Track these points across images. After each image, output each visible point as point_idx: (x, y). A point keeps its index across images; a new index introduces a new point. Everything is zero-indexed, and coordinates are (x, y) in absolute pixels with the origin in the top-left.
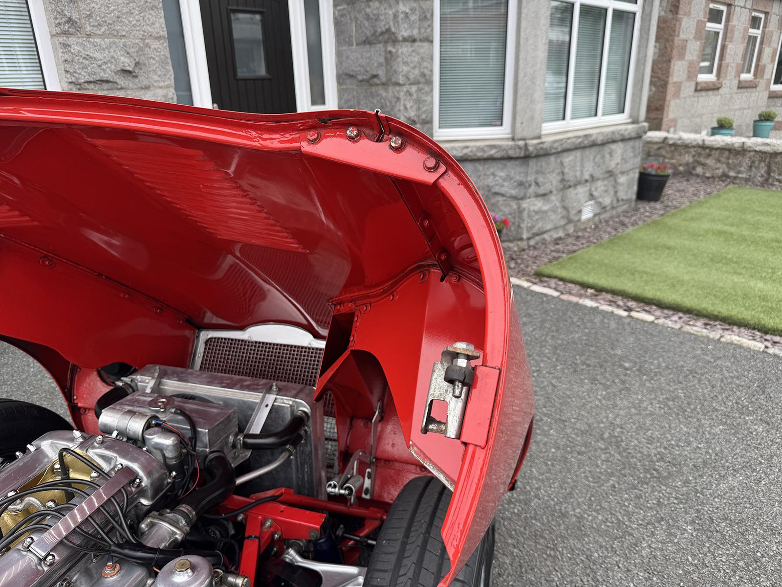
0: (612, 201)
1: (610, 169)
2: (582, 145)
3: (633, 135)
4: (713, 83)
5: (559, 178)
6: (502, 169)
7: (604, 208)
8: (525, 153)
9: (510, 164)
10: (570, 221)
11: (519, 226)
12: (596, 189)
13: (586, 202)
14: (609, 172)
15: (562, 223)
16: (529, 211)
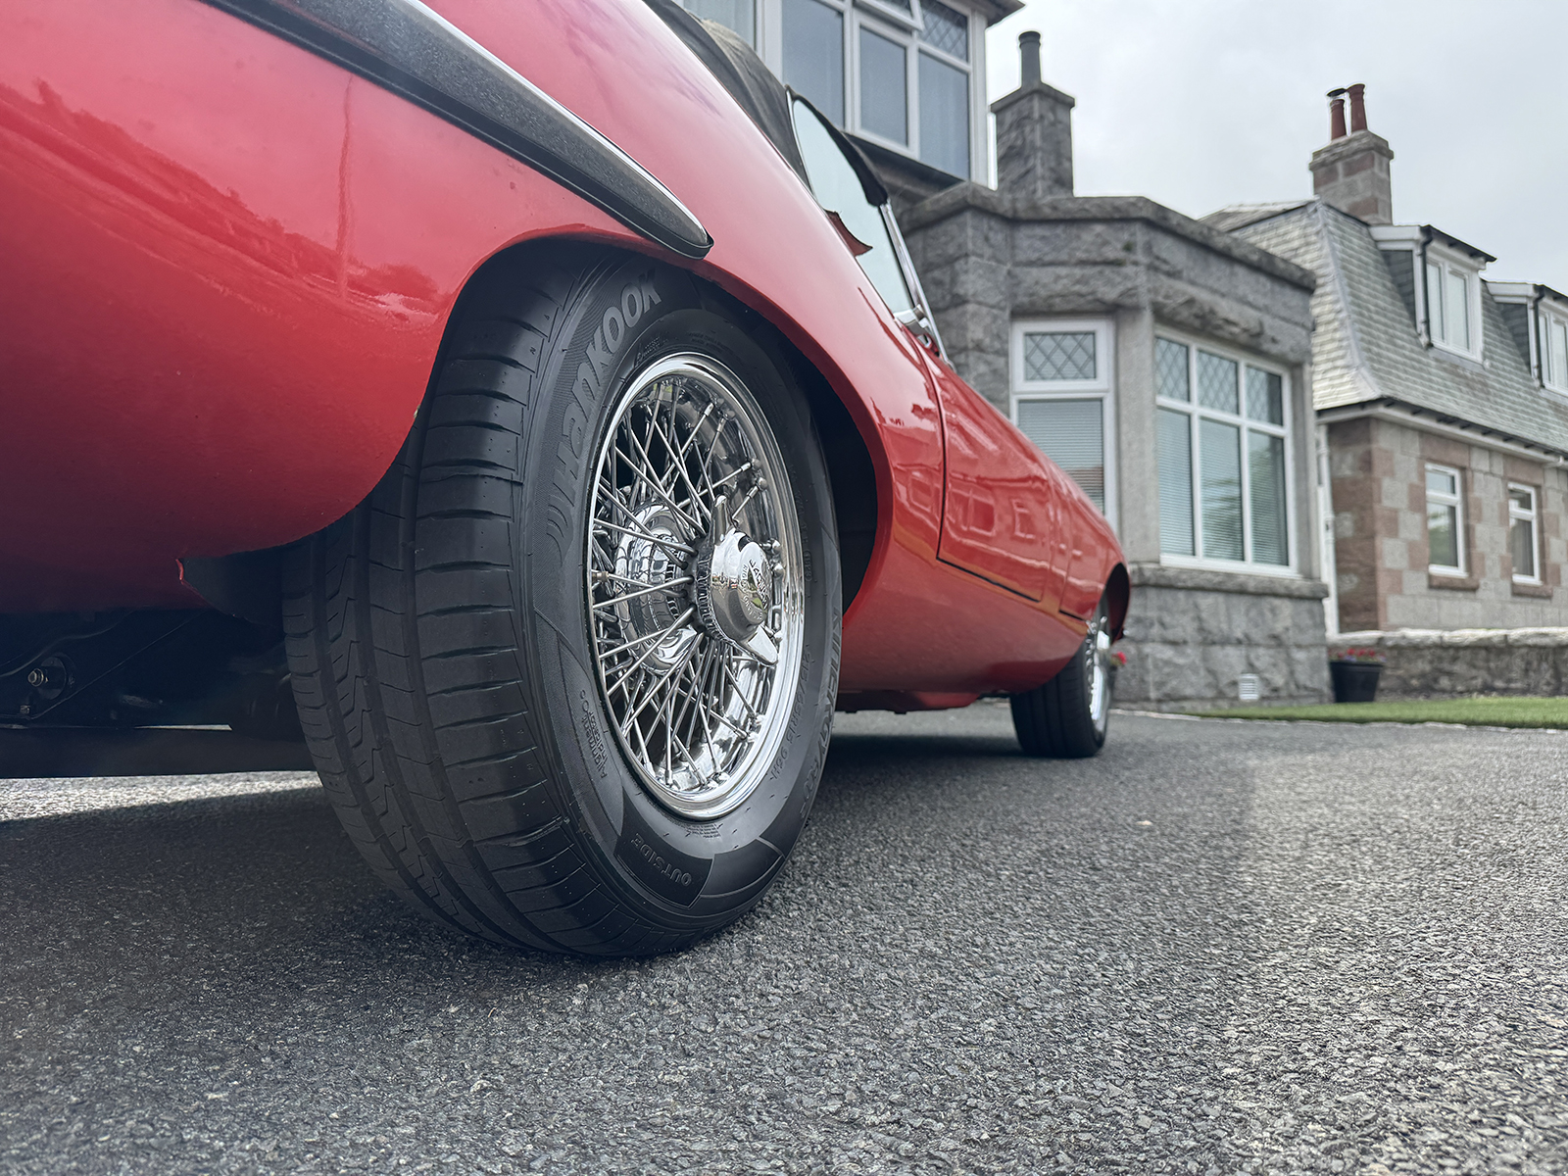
0: (1287, 684)
1: (1275, 633)
2: (1224, 587)
3: (1306, 592)
4: (1462, 580)
5: (1196, 625)
7: (1276, 690)
10: (1221, 695)
11: (1143, 681)
12: (1258, 658)
13: (1243, 673)
14: (1275, 637)
15: (1210, 693)
16: (1155, 660)
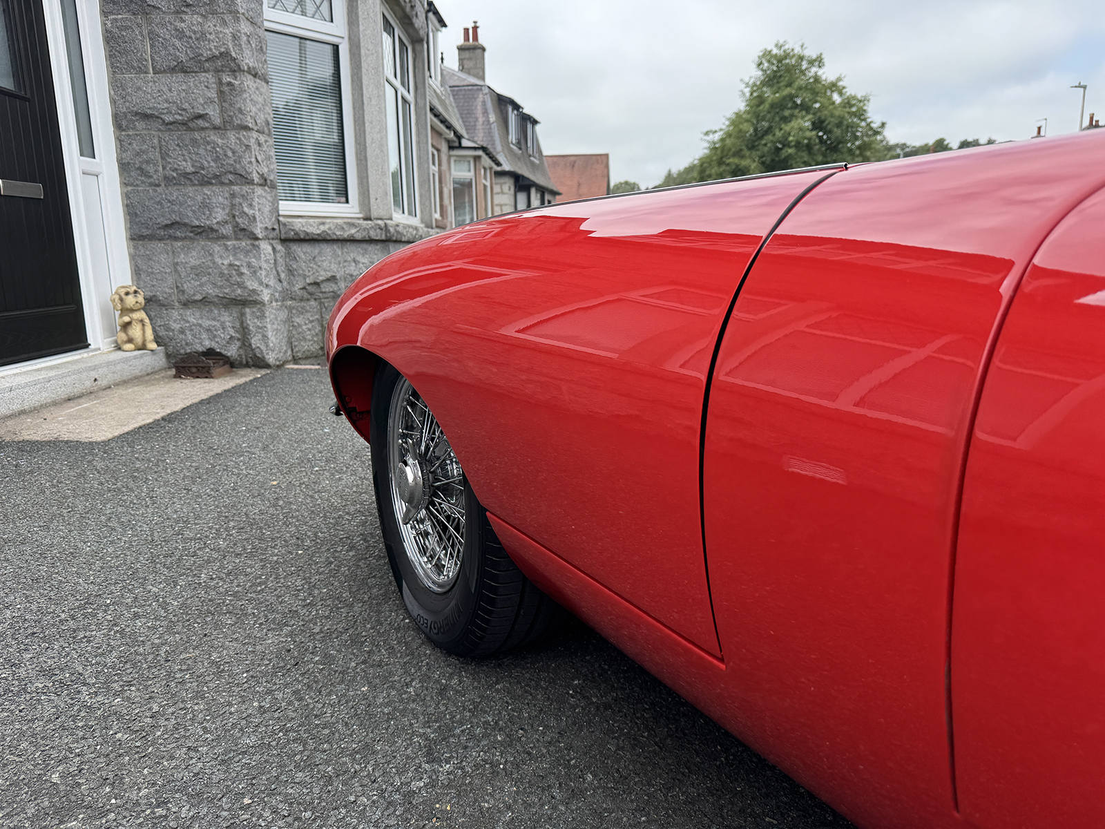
6: (363, 255)
8: (386, 236)
9: (371, 248)
